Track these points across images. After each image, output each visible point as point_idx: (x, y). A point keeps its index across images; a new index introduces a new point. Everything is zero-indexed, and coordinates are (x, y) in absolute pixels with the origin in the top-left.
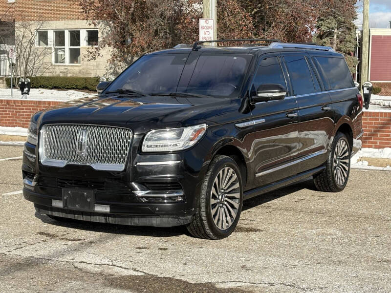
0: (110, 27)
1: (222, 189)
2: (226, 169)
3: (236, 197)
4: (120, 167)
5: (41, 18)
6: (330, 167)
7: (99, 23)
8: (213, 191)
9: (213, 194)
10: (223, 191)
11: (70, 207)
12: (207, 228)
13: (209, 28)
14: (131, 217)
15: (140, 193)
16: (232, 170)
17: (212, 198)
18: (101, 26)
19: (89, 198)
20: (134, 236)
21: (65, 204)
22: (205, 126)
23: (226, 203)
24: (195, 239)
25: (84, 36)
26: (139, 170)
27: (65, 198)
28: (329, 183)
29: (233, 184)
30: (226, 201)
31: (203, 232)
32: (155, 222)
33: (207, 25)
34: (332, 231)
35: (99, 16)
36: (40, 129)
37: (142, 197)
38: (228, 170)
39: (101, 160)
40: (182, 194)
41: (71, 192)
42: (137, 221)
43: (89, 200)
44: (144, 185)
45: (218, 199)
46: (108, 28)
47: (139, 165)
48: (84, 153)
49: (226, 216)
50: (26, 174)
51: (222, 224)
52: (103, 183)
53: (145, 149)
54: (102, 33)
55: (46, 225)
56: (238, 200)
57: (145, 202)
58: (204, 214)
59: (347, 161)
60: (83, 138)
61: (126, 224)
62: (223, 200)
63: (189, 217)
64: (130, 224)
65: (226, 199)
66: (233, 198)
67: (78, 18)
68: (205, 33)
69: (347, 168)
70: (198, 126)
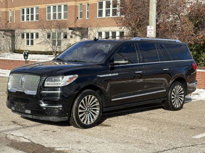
0: (130, 30)
1: (88, 105)
2: (90, 96)
3: (97, 110)
4: (34, 93)
5: (98, 26)
7: (125, 28)
9: (80, 107)
10: (88, 106)
11: (17, 110)
12: (76, 123)
14: (42, 116)
15: (43, 105)
16: (93, 97)
17: (80, 109)
18: (126, 29)
19: (23, 106)
21: (15, 109)
22: (77, 75)
23: (91, 112)
25: (118, 34)
27: (15, 106)
28: (169, 106)
29: (95, 103)
32: (51, 119)
33: (151, 29)
35: (124, 25)
37: (44, 107)
39: (29, 89)
40: (61, 106)
41: (17, 104)
42: (43, 118)
44: (45, 101)
45: (85, 110)
46: (128, 30)
47: (42, 93)
49: (90, 118)
51: (87, 122)
52: (29, 100)
53: (46, 85)
54: (126, 33)
56: (98, 111)
57: (45, 110)
58: (74, 117)
59: (183, 96)
60: (23, 79)
61: (40, 119)
62: (88, 110)
63: (67, 118)
64: (41, 119)
65: (91, 110)
66: (95, 110)
67: (115, 26)
68: (150, 33)
69: (183, 99)
70: (73, 75)
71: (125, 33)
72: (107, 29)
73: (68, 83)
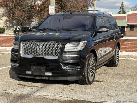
4: (56, 58)
6: (115, 58)
10: (90, 66)
11: (35, 74)
12: (87, 81)
13: (53, 9)
15: (64, 67)
21: (32, 72)
22: (86, 41)
26: (64, 58)
27: (32, 70)
29: (93, 64)
30: (91, 70)
32: (69, 79)
36: (20, 43)
37: (65, 69)
38: (92, 58)
39: (47, 55)
40: (80, 68)
41: (35, 68)
42: (61, 79)
43: (43, 71)
45: (89, 69)
48: (40, 52)
52: (49, 64)
53: (65, 50)
55: (18, 81)
57: (66, 71)
58: (86, 75)
63: (82, 76)
64: (58, 80)
66: (93, 69)
68: (51, 11)
69: (118, 59)
70: (84, 41)
71: (1, 12)
73: (83, 48)
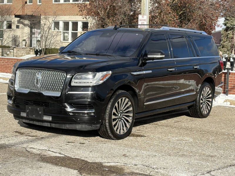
1: (121, 110)
2: (124, 98)
3: (130, 116)
4: (58, 94)
5: (55, 14)
6: (198, 103)
7: (89, 18)
8: (114, 111)
9: (114, 113)
10: (121, 111)
11: (30, 117)
12: (109, 133)
14: (65, 124)
15: (69, 109)
16: (127, 100)
17: (113, 115)
18: (90, 19)
19: (40, 111)
20: (69, 136)
21: (27, 115)
22: (110, 72)
23: (123, 119)
24: (103, 139)
25: (80, 25)
27: (28, 111)
28: (197, 112)
29: (128, 108)
31: (107, 135)
32: (78, 127)
33: (143, 18)
34: (187, 139)
35: (88, 14)
36: (16, 71)
37: (70, 112)
38: (125, 99)
39: (48, 89)
40: (94, 111)
41: (31, 108)
42: (68, 127)
43: (40, 113)
44: (71, 105)
45: (118, 116)
46: (94, 21)
47: (69, 93)
48: (39, 85)
49: (123, 126)
50: (9, 97)
51: (120, 131)
52: (49, 103)
53: (73, 84)
54: (91, 24)
55: (21, 127)
56: (131, 117)
57: (72, 115)
58: (107, 124)
59: (211, 100)
60: (39, 76)
61: (62, 128)
62: (121, 117)
63: (98, 125)
64: (64, 128)
65: (124, 116)
66: (128, 116)
67: (77, 15)
68: (142, 23)
69: (210, 104)
70: (106, 72)
71: (89, 25)
72: (67, 18)
73: (101, 82)
